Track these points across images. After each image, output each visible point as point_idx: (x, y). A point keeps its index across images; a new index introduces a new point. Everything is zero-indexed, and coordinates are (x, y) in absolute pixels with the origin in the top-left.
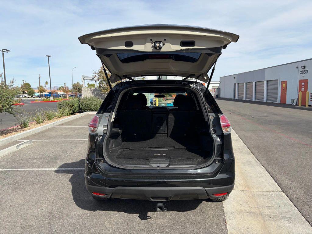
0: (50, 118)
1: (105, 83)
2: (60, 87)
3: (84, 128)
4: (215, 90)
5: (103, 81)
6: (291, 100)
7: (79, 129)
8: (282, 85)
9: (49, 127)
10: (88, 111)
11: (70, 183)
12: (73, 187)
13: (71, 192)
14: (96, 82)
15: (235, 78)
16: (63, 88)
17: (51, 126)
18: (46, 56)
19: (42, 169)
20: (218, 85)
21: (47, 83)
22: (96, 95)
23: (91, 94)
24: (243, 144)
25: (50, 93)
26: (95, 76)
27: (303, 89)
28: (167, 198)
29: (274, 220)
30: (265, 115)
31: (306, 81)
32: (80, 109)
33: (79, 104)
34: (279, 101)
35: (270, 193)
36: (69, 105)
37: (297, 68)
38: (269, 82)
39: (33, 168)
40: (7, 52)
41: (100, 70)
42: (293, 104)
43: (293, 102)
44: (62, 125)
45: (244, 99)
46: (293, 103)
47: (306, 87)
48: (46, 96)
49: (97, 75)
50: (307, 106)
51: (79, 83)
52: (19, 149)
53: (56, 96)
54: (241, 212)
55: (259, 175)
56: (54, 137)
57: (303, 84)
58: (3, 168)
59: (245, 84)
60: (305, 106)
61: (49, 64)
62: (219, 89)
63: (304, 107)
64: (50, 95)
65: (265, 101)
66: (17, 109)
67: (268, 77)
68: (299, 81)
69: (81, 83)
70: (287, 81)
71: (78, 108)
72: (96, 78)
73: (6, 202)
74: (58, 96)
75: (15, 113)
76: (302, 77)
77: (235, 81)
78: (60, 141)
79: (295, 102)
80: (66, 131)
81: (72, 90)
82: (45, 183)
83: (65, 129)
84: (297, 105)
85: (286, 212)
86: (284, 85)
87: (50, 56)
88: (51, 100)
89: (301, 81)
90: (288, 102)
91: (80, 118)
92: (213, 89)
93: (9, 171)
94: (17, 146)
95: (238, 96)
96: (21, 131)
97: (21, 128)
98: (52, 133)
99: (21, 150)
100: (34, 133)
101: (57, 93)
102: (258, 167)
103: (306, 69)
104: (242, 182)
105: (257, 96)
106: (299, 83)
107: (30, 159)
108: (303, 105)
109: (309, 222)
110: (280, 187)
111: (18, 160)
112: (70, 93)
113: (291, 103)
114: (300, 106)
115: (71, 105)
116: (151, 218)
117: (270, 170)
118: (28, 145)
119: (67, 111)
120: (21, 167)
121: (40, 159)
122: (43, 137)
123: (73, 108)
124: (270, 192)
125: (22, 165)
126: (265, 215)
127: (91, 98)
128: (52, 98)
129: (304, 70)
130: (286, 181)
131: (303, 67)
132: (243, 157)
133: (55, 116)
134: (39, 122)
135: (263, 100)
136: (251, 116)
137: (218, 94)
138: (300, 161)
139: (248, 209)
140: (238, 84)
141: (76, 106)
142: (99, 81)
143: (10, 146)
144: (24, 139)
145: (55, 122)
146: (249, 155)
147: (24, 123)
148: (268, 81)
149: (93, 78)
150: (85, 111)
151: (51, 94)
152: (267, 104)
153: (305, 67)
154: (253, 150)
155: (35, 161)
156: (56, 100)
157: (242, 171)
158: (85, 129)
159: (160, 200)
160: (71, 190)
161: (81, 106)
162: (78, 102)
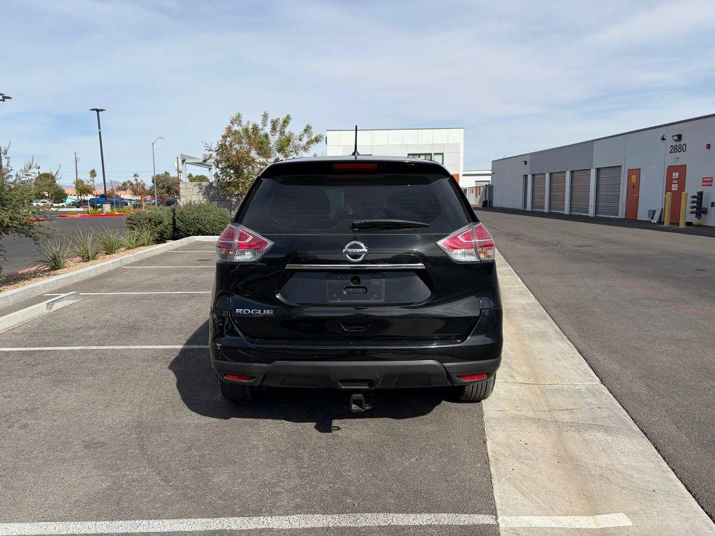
0: (110, 250)
1: (232, 171)
2: (125, 184)
3: (189, 269)
4: (482, 189)
5: (228, 166)
6: (649, 211)
7: (178, 271)
8: (629, 177)
9: (111, 268)
10: (194, 235)
11: (171, 372)
12: (178, 379)
13: (175, 387)
14: (210, 169)
15: (526, 162)
16: (131, 184)
17: (115, 266)
18: (93, 110)
19: (110, 347)
20: (489, 178)
21: (93, 173)
22: (212, 199)
23: (201, 198)
24: (533, 300)
25: (102, 196)
26: (210, 157)
27: (675, 187)
28: (370, 382)
29: (578, 430)
30: (587, 243)
31: (682, 169)
32: (175, 229)
33: (174, 220)
34: (621, 214)
35: (577, 387)
36: (150, 220)
37: (663, 139)
38: (602, 171)
39: (90, 345)
40: (4, 100)
41: (220, 143)
42: (652, 221)
43: (653, 215)
44: (141, 263)
45: (546, 210)
46: (652, 218)
47: (682, 182)
48: (93, 203)
49: (214, 154)
50: (682, 225)
51: (168, 174)
52: (52, 310)
53: (117, 204)
54: (517, 419)
55: (559, 356)
56: (125, 288)
57: (676, 175)
58: (26, 346)
59: (547, 176)
60: (678, 224)
61: (99, 128)
62: (489, 189)
63: (675, 227)
64: (103, 200)
65: (591, 213)
66: (40, 226)
67: (600, 160)
68: (666, 169)
69: (173, 174)
70: (639, 169)
71: (170, 228)
72: (211, 161)
73: (44, 405)
74: (120, 203)
75: (38, 235)
76: (672, 160)
77: (527, 170)
78: (139, 295)
79: (657, 215)
80: (149, 276)
81: (152, 188)
82: (120, 371)
83: (147, 271)
84: (661, 221)
85: (603, 418)
86: (634, 177)
87: (102, 110)
88: (105, 212)
89: (671, 169)
90: (642, 215)
91: (177, 249)
92: (476, 187)
93: (39, 351)
94: (48, 304)
95: (533, 203)
96: (49, 275)
97: (49, 270)
98: (120, 280)
99: (58, 312)
100: (79, 280)
101: (118, 197)
102: (560, 343)
103: (682, 143)
104: (525, 369)
105: (574, 203)
106: (666, 174)
107: (79, 328)
108: (675, 221)
109: (645, 434)
110: (598, 376)
111: (54, 331)
112: (149, 197)
113: (649, 219)
114: (666, 224)
115: (155, 222)
116: (339, 429)
117: (581, 346)
118: (71, 302)
119: (146, 235)
120: (64, 344)
121: (101, 328)
122: (100, 288)
123: (160, 228)
124: (576, 385)
125: (64, 340)
126: (563, 422)
127: (200, 206)
128: (107, 208)
129: (678, 144)
130: (612, 366)
131: (676, 138)
132: (531, 324)
133: (122, 246)
134: (86, 258)
135: (588, 212)
136: (557, 245)
137: (487, 199)
138: (647, 331)
139: (531, 414)
140: (533, 175)
141: (166, 223)
142: (218, 167)
143: (32, 305)
144: (60, 291)
145: (123, 257)
146: (544, 321)
147: (55, 259)
148: (598, 170)
149: (205, 161)
150: (189, 235)
151: (105, 198)
152: (596, 220)
153: (680, 137)
154: (554, 312)
155: (92, 332)
156: (116, 213)
157: (527, 350)
158: (191, 272)
159: (357, 387)
160: (175, 384)
161: (179, 224)
162: (172, 214)
